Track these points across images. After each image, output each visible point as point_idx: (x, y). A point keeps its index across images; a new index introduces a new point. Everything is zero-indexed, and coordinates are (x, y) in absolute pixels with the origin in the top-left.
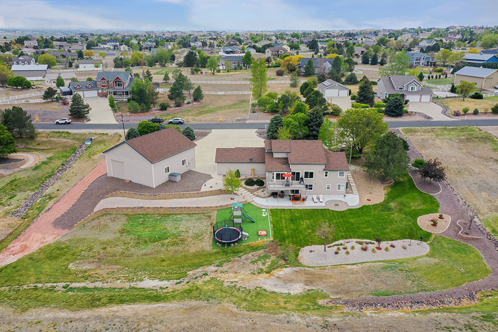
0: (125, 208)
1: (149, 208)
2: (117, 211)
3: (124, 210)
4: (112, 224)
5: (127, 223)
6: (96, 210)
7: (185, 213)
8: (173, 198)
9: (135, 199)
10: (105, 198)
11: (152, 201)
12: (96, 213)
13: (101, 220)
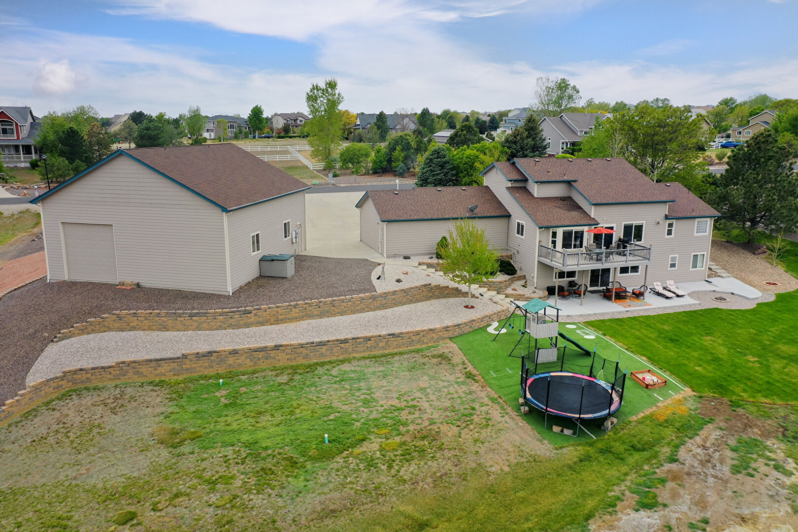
0: (151, 361)
1: (235, 352)
2: (117, 377)
3: (144, 369)
4: (117, 418)
5: (177, 410)
6: (34, 378)
7: (358, 355)
8: (302, 318)
9: (175, 333)
10: (61, 339)
11: (237, 331)
12: (37, 389)
13: (65, 411)
